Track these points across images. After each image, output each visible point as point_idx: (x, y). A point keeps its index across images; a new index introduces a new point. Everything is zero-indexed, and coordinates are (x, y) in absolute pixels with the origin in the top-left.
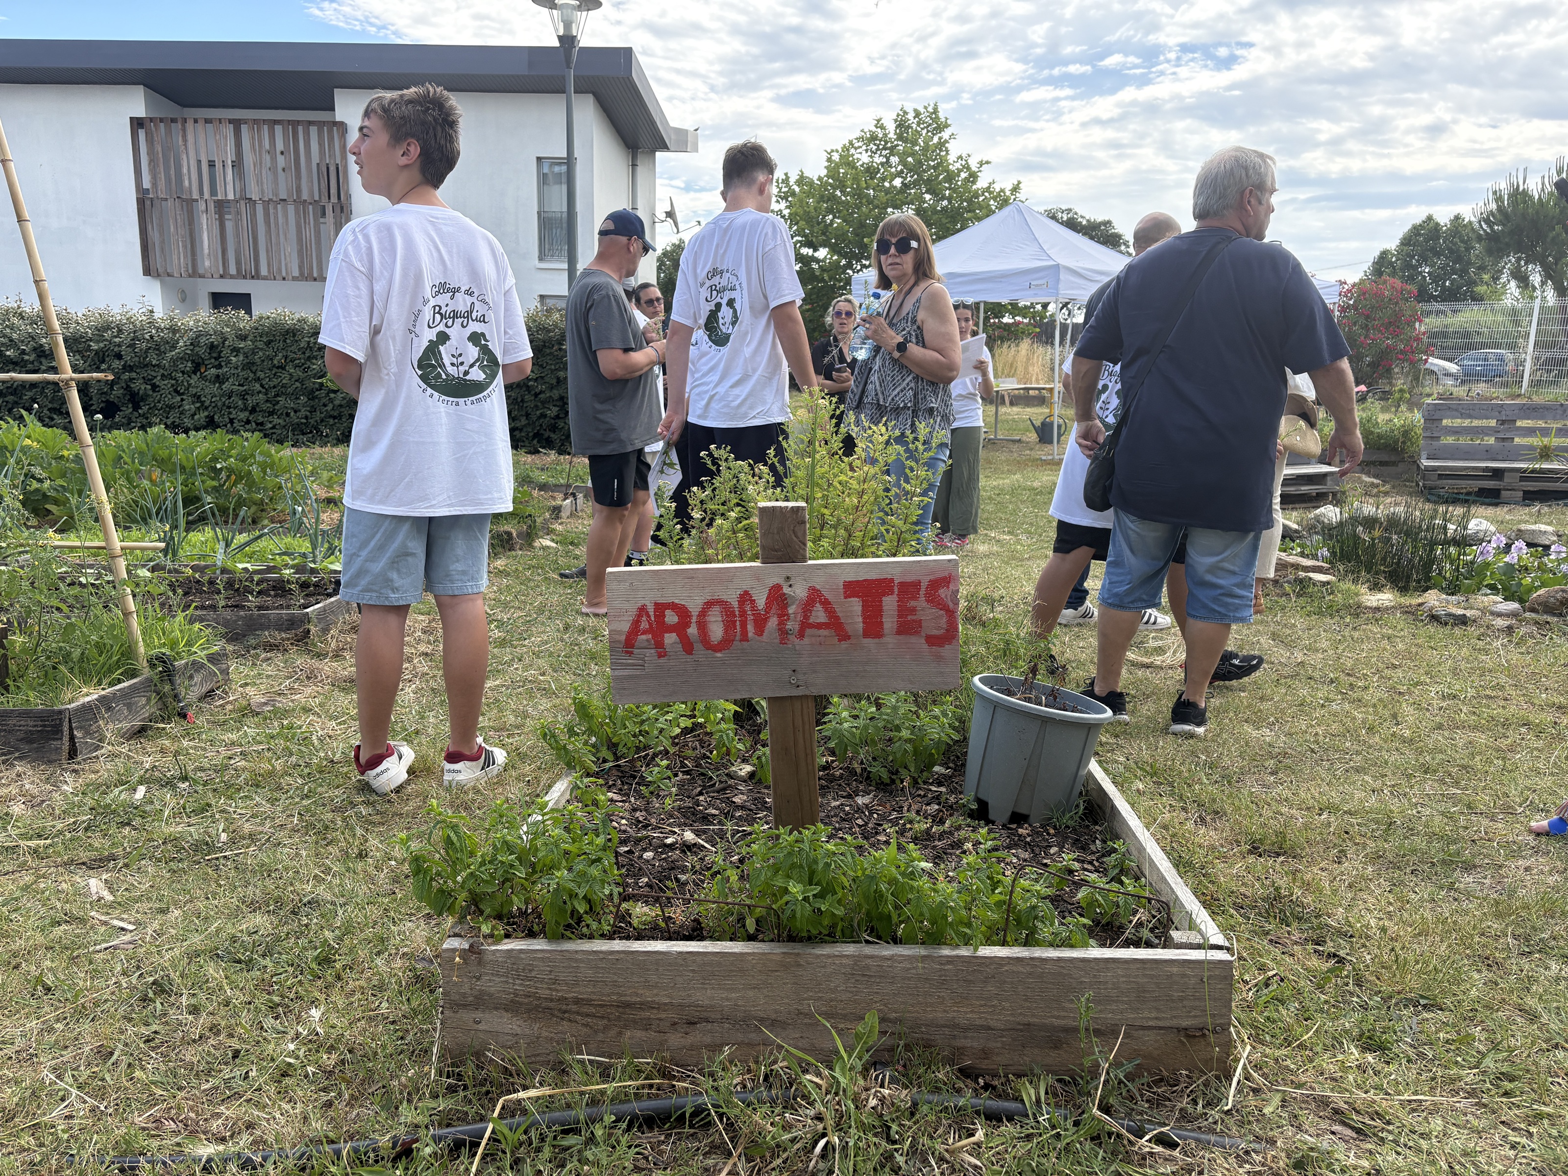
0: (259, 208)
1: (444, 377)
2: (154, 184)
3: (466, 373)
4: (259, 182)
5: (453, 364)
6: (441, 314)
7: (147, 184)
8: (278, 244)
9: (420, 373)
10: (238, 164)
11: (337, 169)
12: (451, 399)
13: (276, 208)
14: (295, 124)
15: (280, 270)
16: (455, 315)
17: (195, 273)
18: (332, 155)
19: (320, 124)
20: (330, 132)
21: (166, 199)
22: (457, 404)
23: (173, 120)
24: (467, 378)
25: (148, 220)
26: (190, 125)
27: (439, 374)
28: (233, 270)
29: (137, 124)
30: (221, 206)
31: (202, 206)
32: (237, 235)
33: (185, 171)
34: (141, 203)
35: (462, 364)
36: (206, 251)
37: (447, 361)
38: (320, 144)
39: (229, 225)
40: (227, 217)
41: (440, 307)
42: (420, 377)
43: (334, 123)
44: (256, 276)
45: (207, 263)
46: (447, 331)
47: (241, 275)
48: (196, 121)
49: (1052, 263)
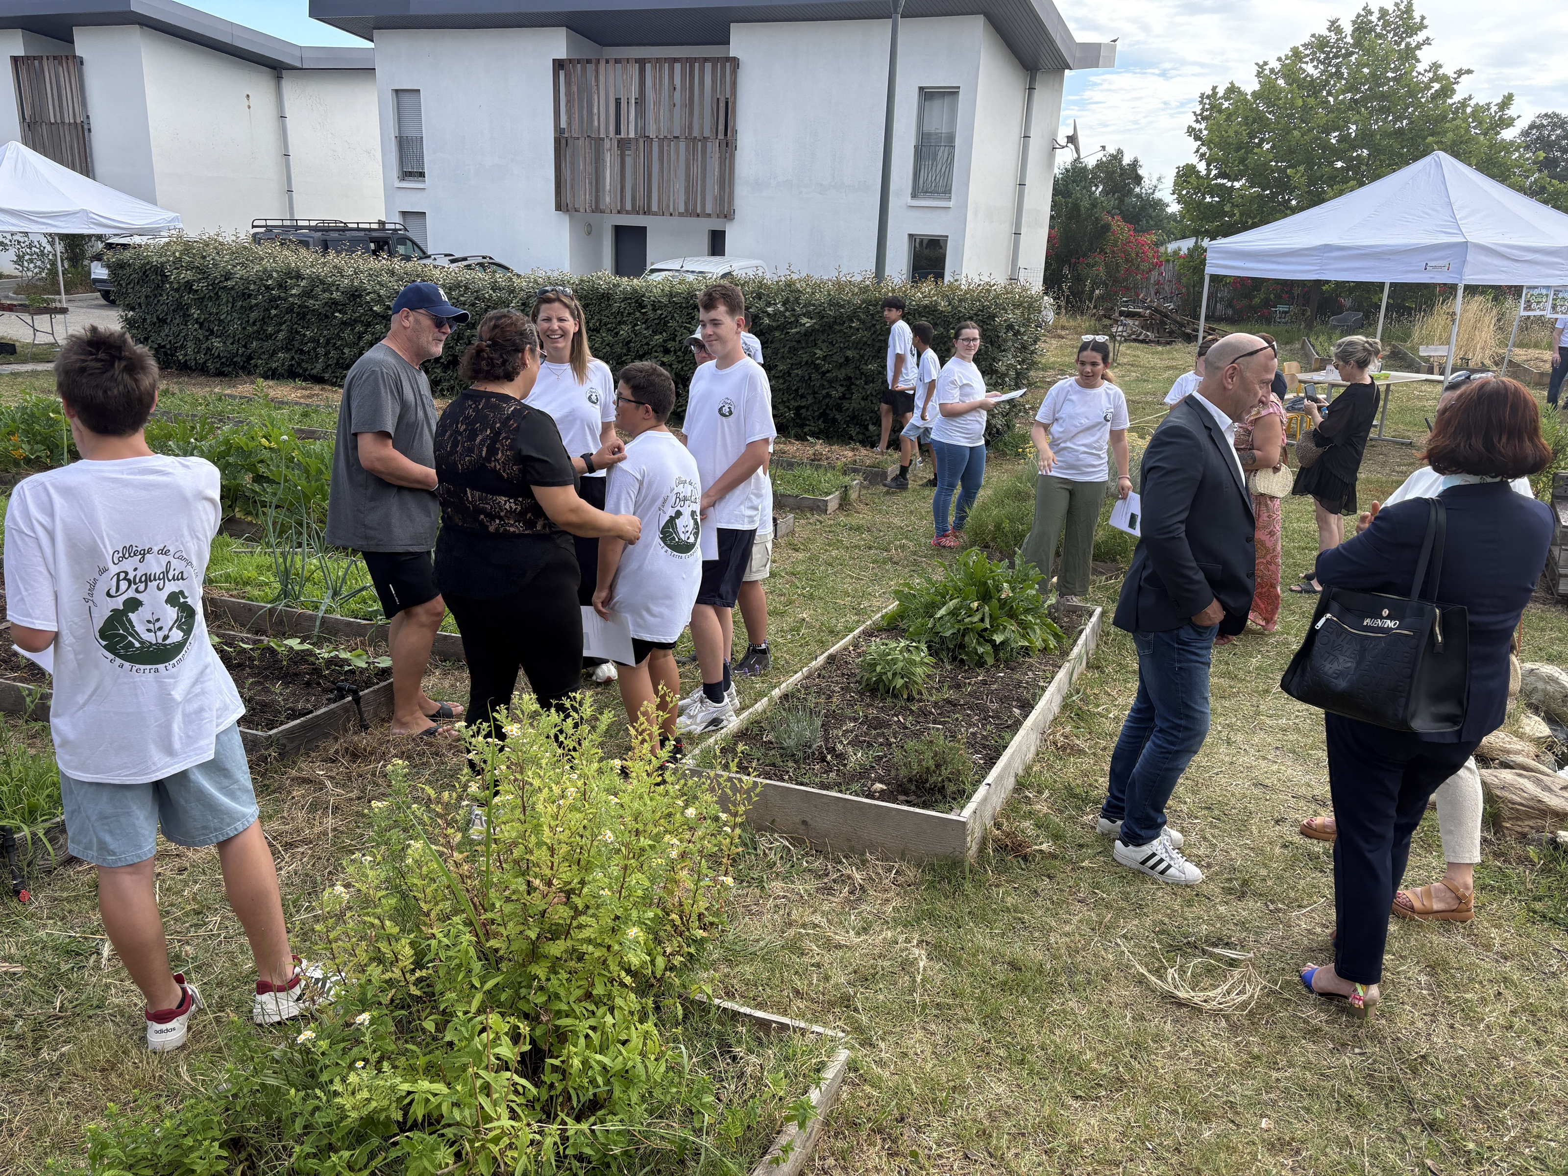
0: (655, 146)
1: (137, 645)
2: (569, 124)
3: (166, 637)
4: (657, 121)
5: (149, 630)
6: (129, 581)
7: (563, 124)
8: (669, 180)
9: (104, 643)
10: (640, 102)
11: (727, 103)
12: (148, 667)
13: (669, 146)
14: (692, 61)
15: (668, 206)
16: (148, 579)
17: (597, 209)
18: (722, 91)
19: (714, 61)
20: (723, 68)
21: (578, 138)
22: (157, 671)
23: (589, 61)
24: (167, 642)
25: (562, 158)
26: (603, 63)
27: (131, 644)
28: (628, 207)
29: (559, 65)
30: (623, 145)
31: (607, 144)
32: (635, 173)
33: (596, 111)
34: (558, 141)
35: (160, 629)
36: (608, 187)
37: (140, 628)
38: (713, 81)
39: (629, 161)
40: (627, 152)
41: (126, 573)
42: (105, 647)
43: (728, 59)
44: (647, 212)
45: (608, 200)
46: (138, 596)
47: (635, 211)
48: (607, 62)
49: (1461, 239)
